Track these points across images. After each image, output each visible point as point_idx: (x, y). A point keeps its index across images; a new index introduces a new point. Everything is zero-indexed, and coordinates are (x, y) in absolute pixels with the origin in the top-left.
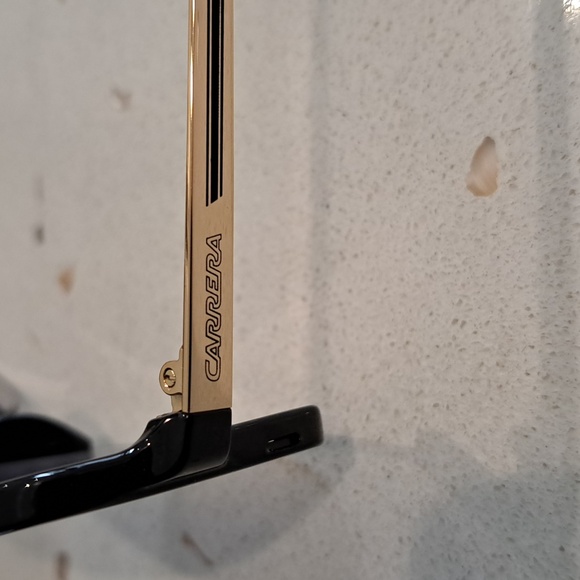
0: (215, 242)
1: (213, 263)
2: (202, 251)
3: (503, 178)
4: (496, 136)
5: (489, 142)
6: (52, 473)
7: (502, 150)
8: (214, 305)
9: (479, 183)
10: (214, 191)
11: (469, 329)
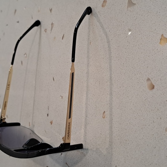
0: (69, 123)
1: (69, 126)
2: (68, 124)
3: (106, 116)
4: (105, 111)
5: (105, 112)
6: (50, 149)
7: (106, 113)
8: (69, 131)
9: (103, 117)
10: (70, 117)
11: (102, 135)
